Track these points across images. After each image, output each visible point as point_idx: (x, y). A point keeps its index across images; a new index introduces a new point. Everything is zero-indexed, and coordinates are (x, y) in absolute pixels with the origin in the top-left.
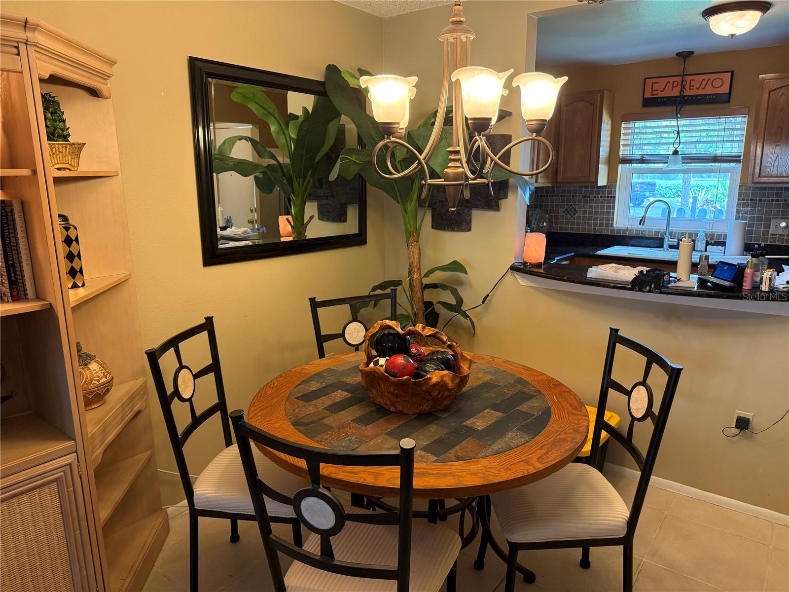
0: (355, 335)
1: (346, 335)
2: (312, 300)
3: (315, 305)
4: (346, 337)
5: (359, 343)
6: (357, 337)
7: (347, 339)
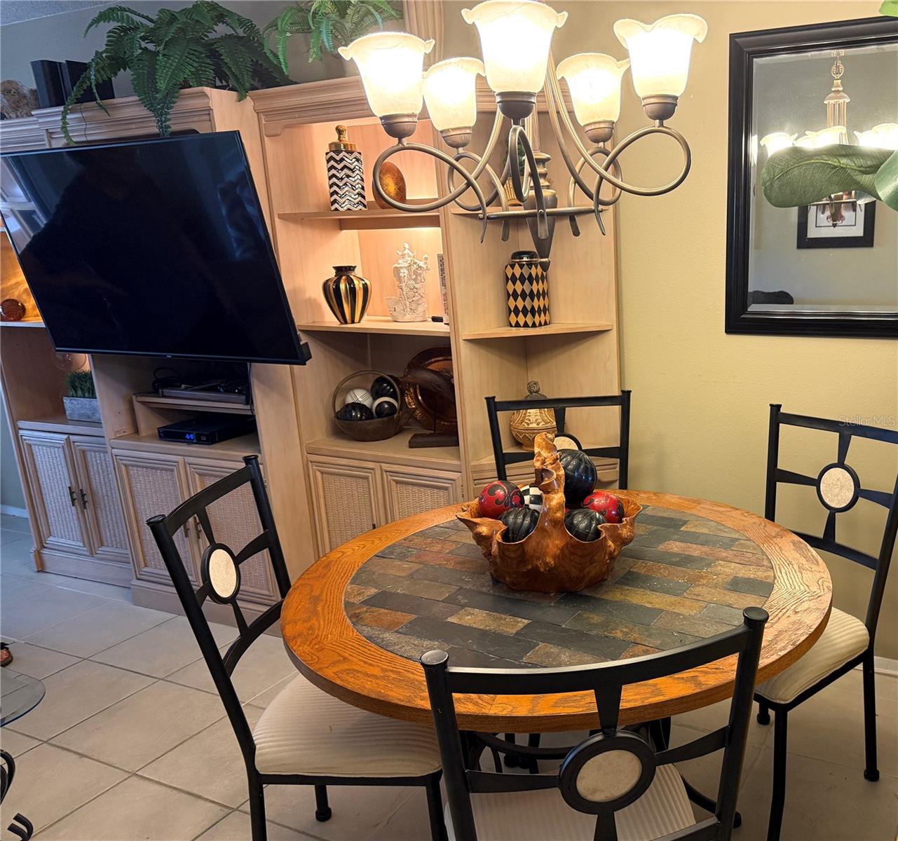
0: (837, 491)
1: (821, 485)
2: (775, 409)
3: (778, 417)
4: (821, 488)
5: (838, 506)
6: (838, 496)
7: (822, 493)
